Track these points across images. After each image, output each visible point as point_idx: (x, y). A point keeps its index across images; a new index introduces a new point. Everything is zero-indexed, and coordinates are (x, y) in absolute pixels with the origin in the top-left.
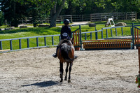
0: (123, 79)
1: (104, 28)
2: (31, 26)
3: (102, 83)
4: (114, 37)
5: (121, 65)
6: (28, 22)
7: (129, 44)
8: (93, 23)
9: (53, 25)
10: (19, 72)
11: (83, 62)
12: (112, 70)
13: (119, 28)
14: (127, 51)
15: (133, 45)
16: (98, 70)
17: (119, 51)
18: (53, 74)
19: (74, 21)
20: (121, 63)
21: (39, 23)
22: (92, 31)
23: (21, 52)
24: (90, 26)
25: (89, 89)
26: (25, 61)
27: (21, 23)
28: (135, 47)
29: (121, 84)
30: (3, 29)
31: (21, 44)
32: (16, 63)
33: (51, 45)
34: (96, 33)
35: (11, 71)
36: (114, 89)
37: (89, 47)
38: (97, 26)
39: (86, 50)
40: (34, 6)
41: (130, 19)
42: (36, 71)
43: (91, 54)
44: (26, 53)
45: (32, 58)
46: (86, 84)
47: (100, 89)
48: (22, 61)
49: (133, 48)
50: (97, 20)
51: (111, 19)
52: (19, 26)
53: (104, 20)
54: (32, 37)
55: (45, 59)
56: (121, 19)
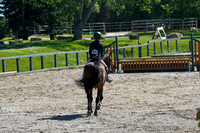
0: (177, 114)
1: (152, 42)
2: (46, 38)
3: (148, 119)
4: (166, 53)
5: (175, 94)
6: (42, 33)
7: (187, 64)
8: (135, 34)
9: (77, 37)
10: (30, 104)
11: (121, 89)
12: (162, 100)
13: (172, 41)
14: (184, 74)
15: (193, 66)
16: (141, 101)
17: (173, 74)
18: (78, 107)
19: (108, 31)
20: (174, 92)
21: (58, 33)
22: (134, 45)
23: (32, 75)
24: (132, 38)
25: (129, 128)
26: (38, 88)
27: (32, 33)
28: (196, 69)
29: (175, 122)
30: (7, 43)
31: (33, 64)
32: (25, 91)
33: (76, 66)
34: (140, 48)
35: (17, 103)
36: (165, 128)
37: (129, 69)
38: (141, 38)
39: (125, 72)
40: (51, 9)
41: (189, 27)
42: (53, 103)
43: (132, 78)
44: (39, 77)
45: (48, 84)
46: (125, 121)
47: (145, 128)
48: (33, 88)
49: (193, 70)
50: (140, 29)
51: (162, 28)
52: (29, 38)
53: (151, 29)
54: (49, 53)
55: (67, 86)
56: (176, 27)
